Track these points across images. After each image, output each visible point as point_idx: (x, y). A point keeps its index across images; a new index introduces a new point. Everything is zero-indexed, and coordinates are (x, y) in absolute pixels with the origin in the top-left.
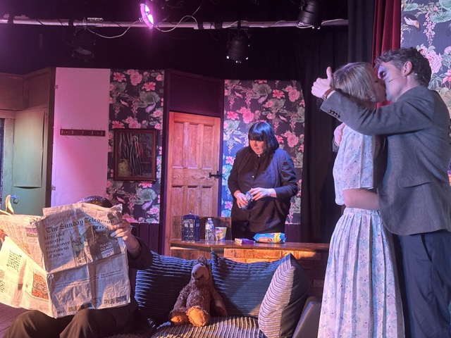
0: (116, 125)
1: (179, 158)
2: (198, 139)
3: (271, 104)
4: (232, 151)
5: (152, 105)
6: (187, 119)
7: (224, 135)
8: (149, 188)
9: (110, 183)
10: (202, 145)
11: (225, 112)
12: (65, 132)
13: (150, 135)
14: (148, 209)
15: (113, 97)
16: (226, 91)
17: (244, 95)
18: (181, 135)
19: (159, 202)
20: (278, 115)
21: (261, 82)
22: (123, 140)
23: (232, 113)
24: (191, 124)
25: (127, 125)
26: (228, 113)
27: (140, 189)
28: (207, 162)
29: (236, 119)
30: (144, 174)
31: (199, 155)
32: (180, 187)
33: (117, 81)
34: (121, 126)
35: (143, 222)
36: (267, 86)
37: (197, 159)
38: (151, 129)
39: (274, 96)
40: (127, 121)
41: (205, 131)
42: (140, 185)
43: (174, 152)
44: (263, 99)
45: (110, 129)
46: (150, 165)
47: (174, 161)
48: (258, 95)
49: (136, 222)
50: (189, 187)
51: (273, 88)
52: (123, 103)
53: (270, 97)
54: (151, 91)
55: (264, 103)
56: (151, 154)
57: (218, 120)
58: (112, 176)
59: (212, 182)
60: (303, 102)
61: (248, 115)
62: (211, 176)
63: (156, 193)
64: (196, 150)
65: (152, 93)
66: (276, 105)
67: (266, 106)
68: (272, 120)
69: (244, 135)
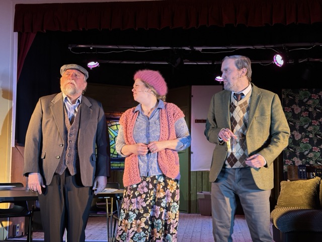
3: (310, 102)
12: (197, 121)
16: (283, 95)
17: (294, 97)
20: (315, 108)
21: (304, 90)
23: (287, 108)
29: (290, 112)
36: (308, 92)
39: (312, 98)
44: (306, 100)
48: (303, 97)
51: (312, 93)
53: (310, 98)
55: (307, 102)
61: (297, 109)
66: (314, 103)
67: (308, 103)
68: (311, 112)
69: (295, 121)
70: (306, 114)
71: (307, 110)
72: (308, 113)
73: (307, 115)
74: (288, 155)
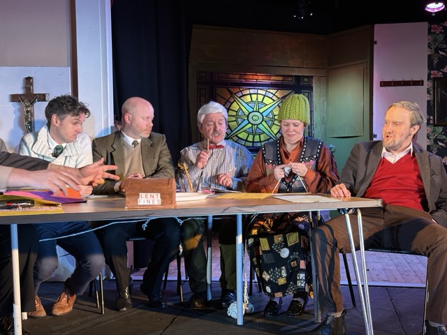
0: (435, 74)
9: (430, 129)
15: (431, 48)
22: (442, 88)
25: (445, 74)
33: (434, 33)
34: (440, 75)
40: (445, 70)
45: (429, 78)
52: (441, 53)
58: (431, 122)
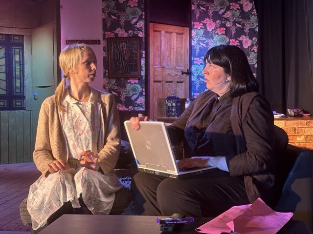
0: (108, 35)
1: (158, 59)
2: (172, 44)
3: (229, 14)
4: (199, 53)
5: (135, 18)
6: (163, 28)
7: (192, 41)
8: (135, 83)
9: (106, 81)
10: (175, 49)
11: (192, 23)
12: (69, 42)
13: (135, 42)
14: (136, 100)
15: (105, 13)
16: (193, 6)
17: (207, 8)
18: (159, 42)
19: (144, 94)
20: (234, 23)
22: (114, 47)
23: (198, 23)
24: (166, 32)
25: (116, 35)
26: (195, 23)
27: (129, 84)
28: (180, 63)
29: (201, 28)
30: (131, 73)
31: (173, 57)
32: (160, 82)
34: (113, 35)
35: (133, 109)
37: (172, 60)
38: (136, 37)
39: (231, 8)
40: (116, 32)
41: (177, 38)
42: (129, 81)
43: (154, 55)
44: (222, 11)
45: (104, 38)
46: (136, 65)
47: (154, 62)
48: (219, 8)
49: (127, 110)
50: (167, 82)
51: (231, 1)
52: (113, 17)
53: (228, 9)
54: (135, 6)
55: (223, 14)
56: (136, 56)
57: (187, 29)
58: (107, 75)
59: (184, 78)
60: (255, 12)
61: (210, 24)
62: (183, 73)
63: (141, 87)
64: (171, 53)
65: (135, 8)
66: (233, 15)
67: (225, 16)
68: (230, 27)
69: (208, 41)
70: (222, 30)
71: (223, 25)
72: (225, 29)
73: (224, 33)
74: (198, 87)
